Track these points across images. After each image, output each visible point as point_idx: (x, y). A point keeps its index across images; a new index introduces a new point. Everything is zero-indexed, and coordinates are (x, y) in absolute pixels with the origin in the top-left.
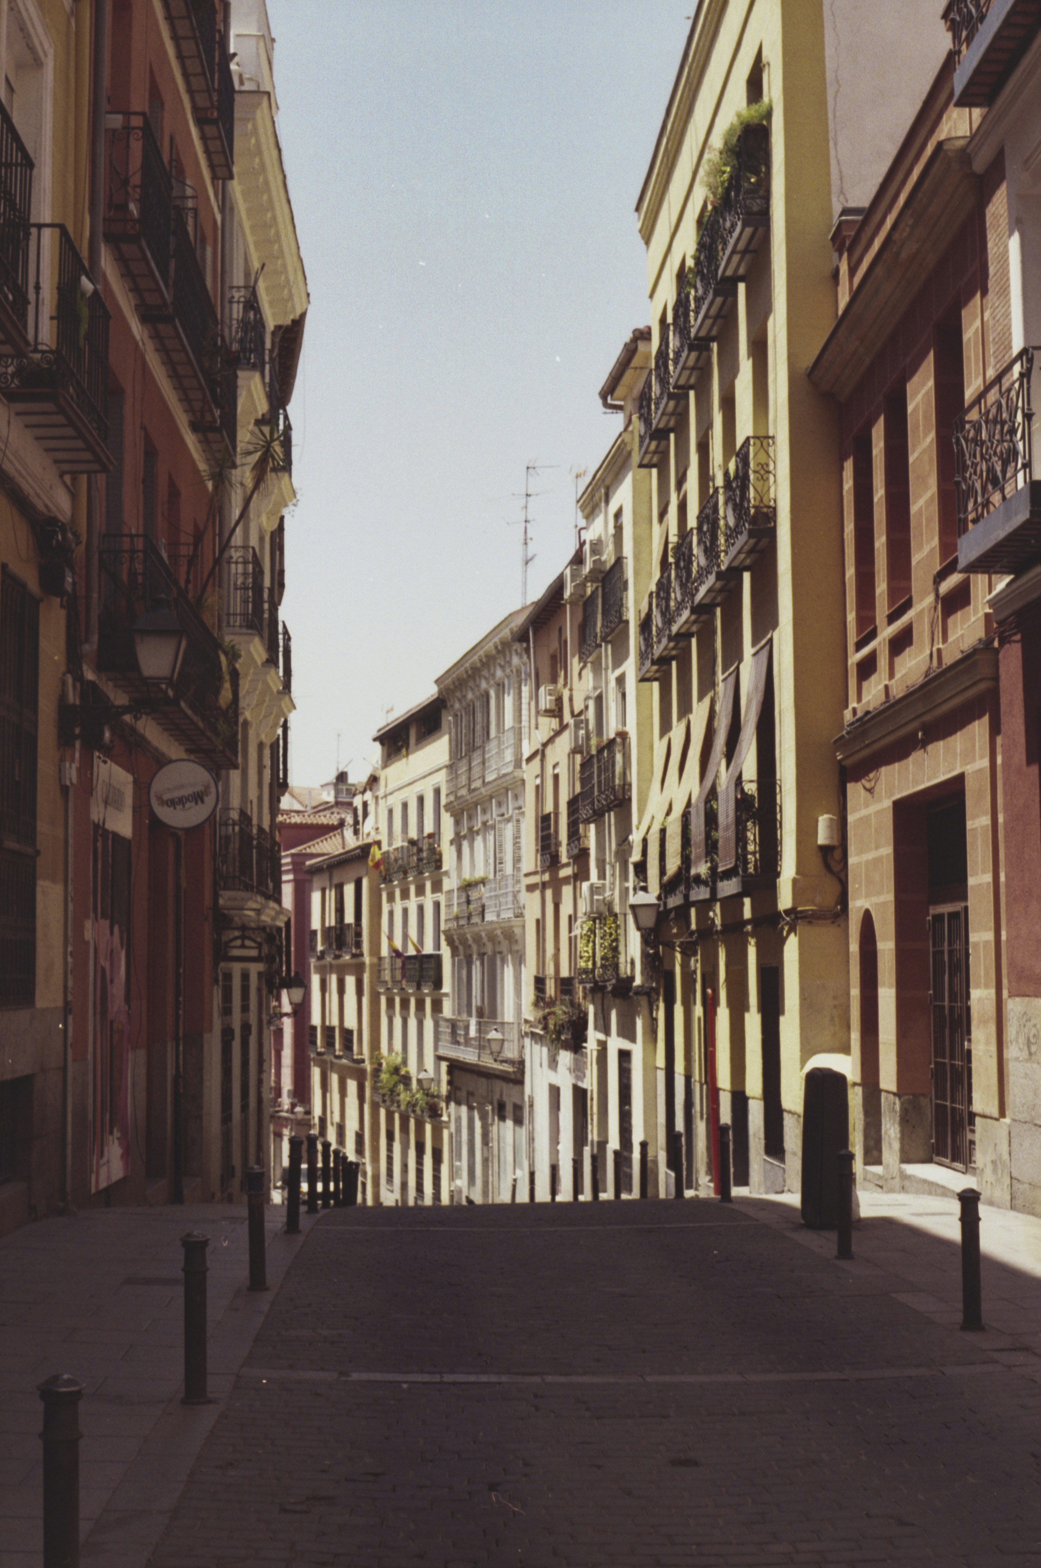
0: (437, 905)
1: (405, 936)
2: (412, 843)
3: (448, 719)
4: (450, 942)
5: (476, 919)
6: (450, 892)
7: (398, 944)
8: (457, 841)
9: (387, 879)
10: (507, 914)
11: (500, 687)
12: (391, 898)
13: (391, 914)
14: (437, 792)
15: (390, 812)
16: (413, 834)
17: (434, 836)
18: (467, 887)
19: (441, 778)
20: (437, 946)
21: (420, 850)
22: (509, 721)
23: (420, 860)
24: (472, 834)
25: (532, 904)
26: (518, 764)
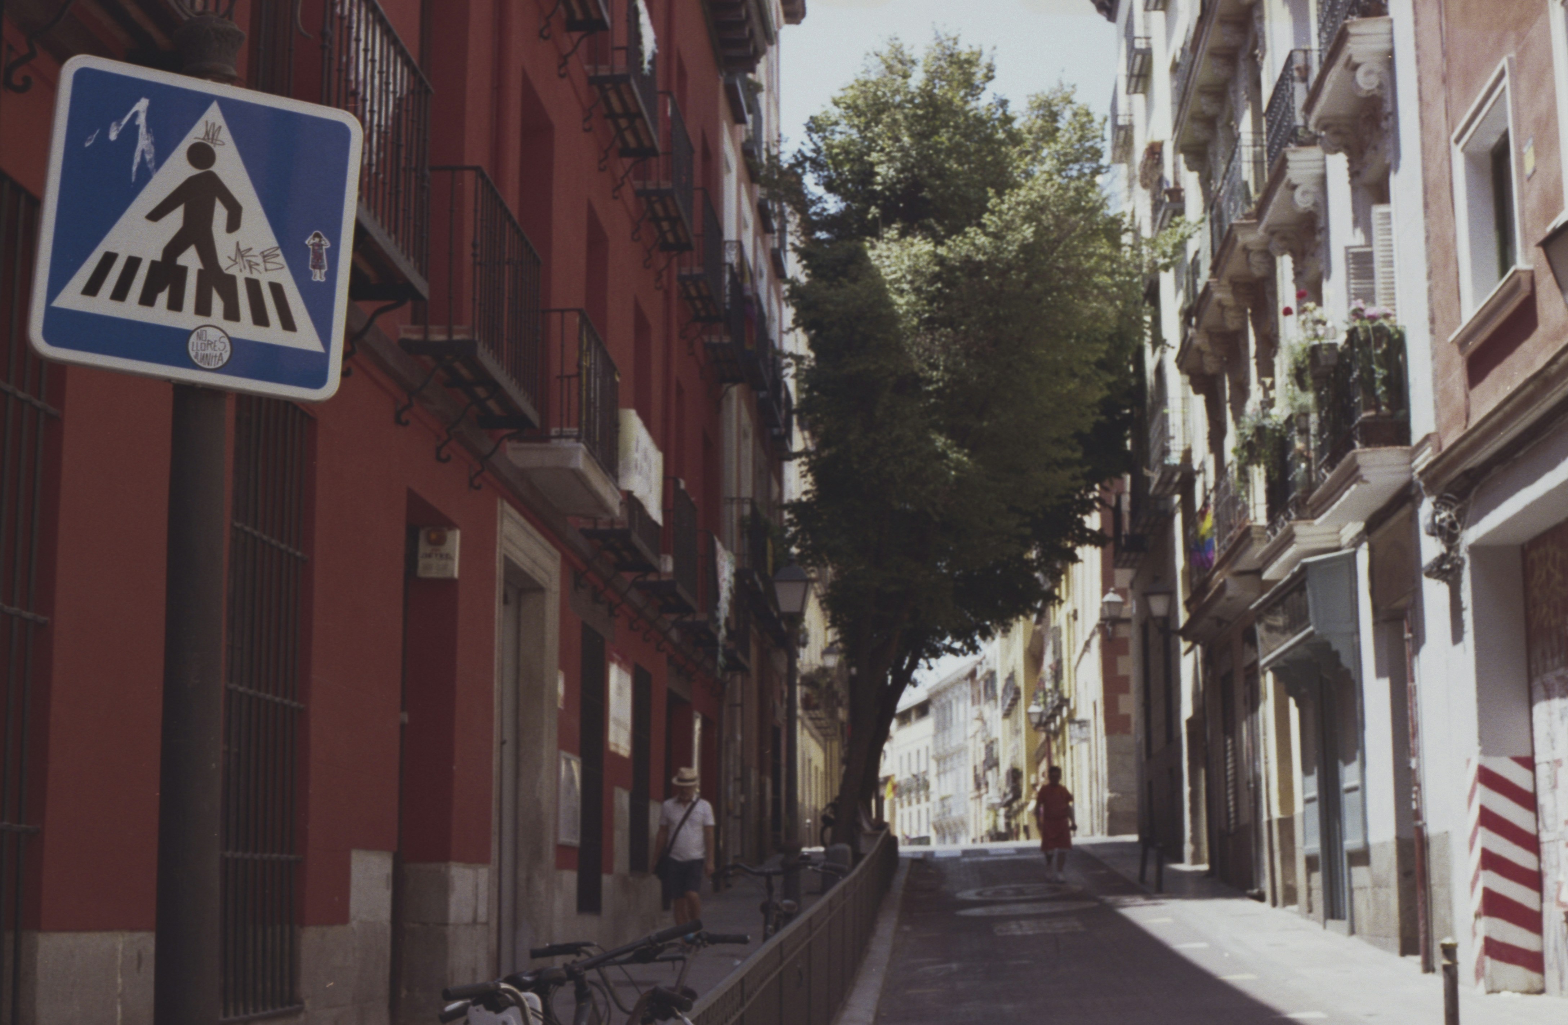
0: (928, 810)
1: (911, 827)
2: (915, 776)
3: (932, 710)
4: (935, 828)
5: (947, 815)
6: (934, 803)
7: (907, 832)
8: (938, 775)
9: (900, 795)
10: (962, 812)
11: (958, 699)
12: (902, 806)
13: (902, 816)
14: (927, 748)
15: (901, 758)
16: (915, 771)
17: (926, 772)
18: (943, 799)
19: (929, 741)
20: (928, 831)
21: (918, 780)
22: (962, 718)
23: (918, 785)
24: (945, 772)
25: (972, 805)
26: (966, 738)
